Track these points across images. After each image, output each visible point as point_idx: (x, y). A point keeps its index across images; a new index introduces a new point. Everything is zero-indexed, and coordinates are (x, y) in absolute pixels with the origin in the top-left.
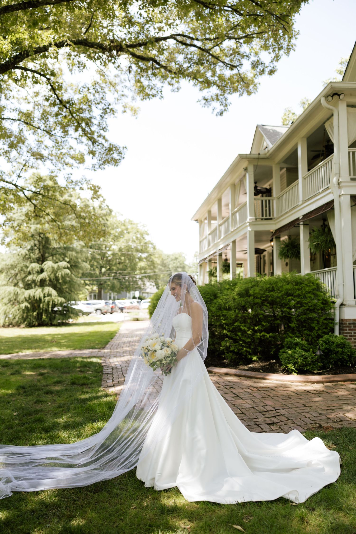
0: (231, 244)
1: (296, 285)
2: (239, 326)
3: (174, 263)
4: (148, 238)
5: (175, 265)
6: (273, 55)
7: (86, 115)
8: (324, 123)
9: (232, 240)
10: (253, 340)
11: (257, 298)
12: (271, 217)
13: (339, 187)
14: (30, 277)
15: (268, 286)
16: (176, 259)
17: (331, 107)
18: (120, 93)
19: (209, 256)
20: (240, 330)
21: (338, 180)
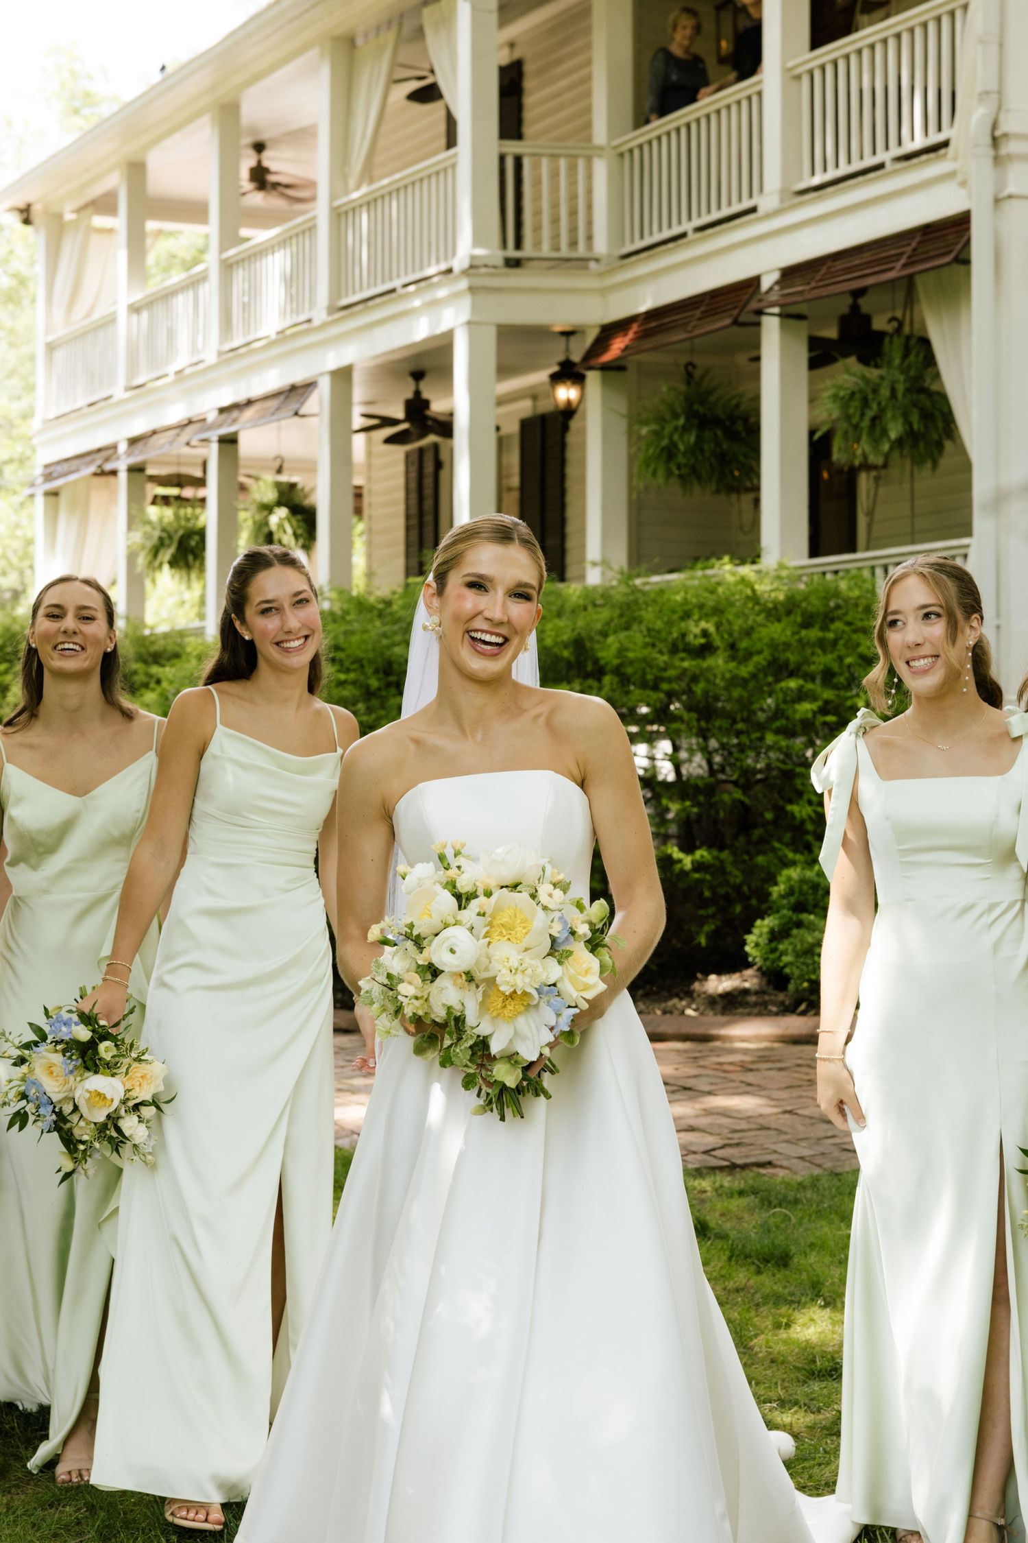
0: (325, 385)
1: (807, 624)
9: (333, 360)
12: (581, 250)
13: (997, 160)
19: (131, 442)
21: (994, 126)
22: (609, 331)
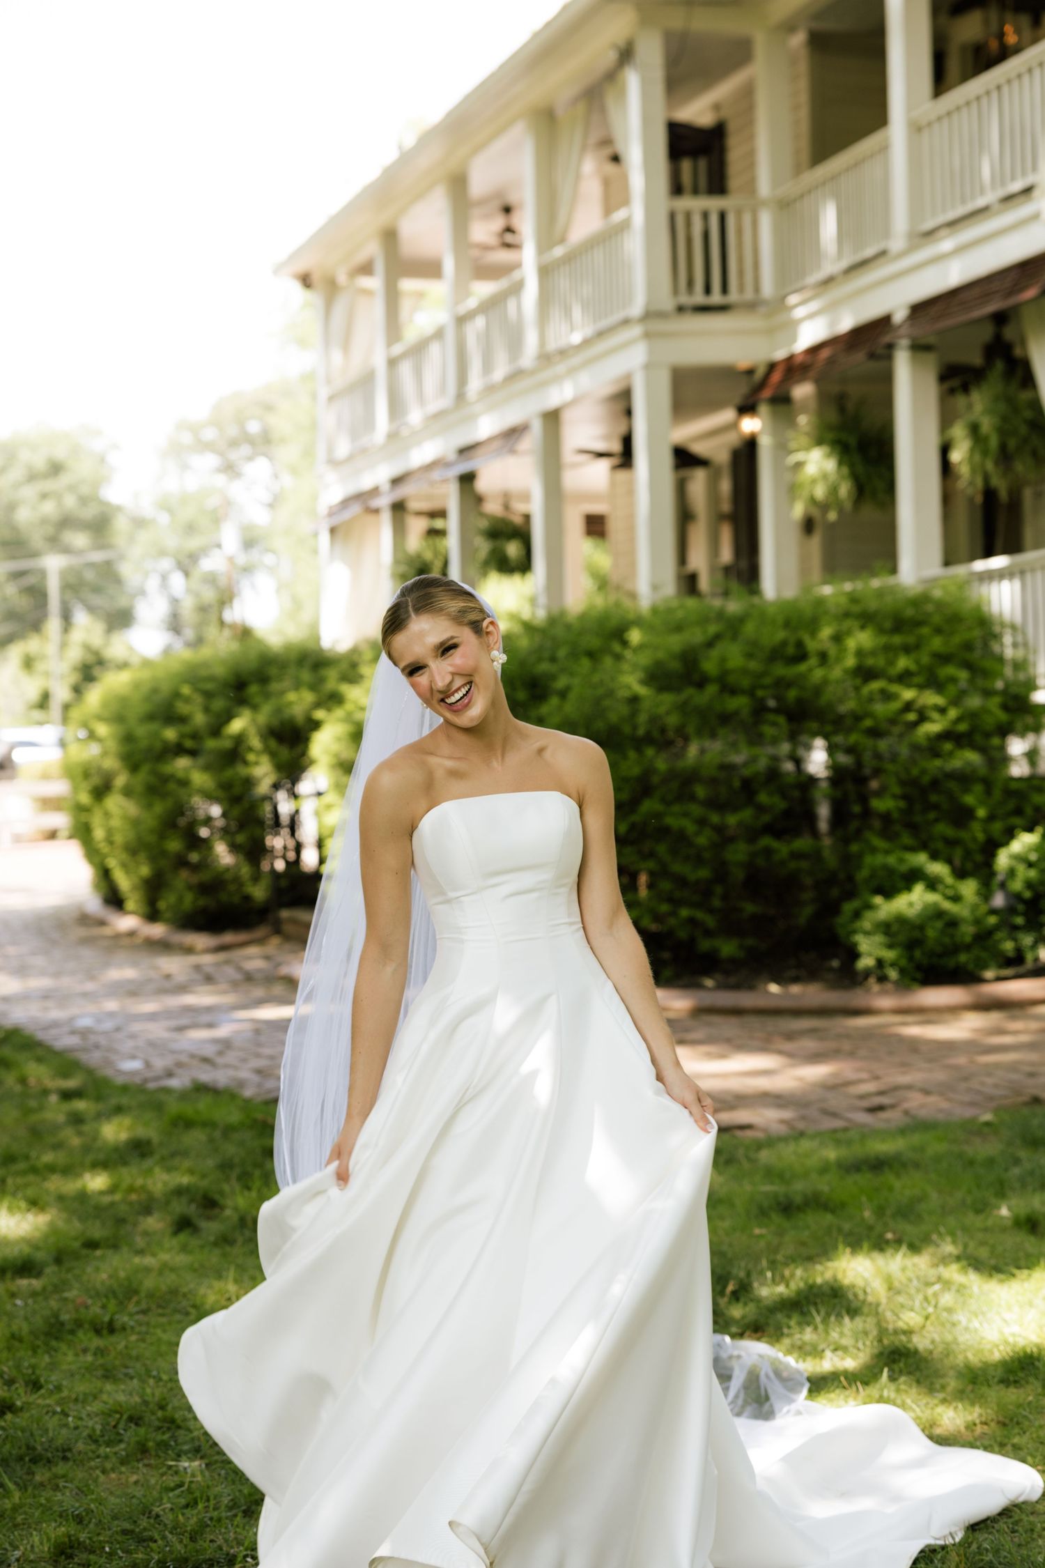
2: (658, 816)
10: (721, 874)
11: (733, 691)
12: (751, 295)
15: (781, 635)
20: (664, 832)
22: (771, 366)
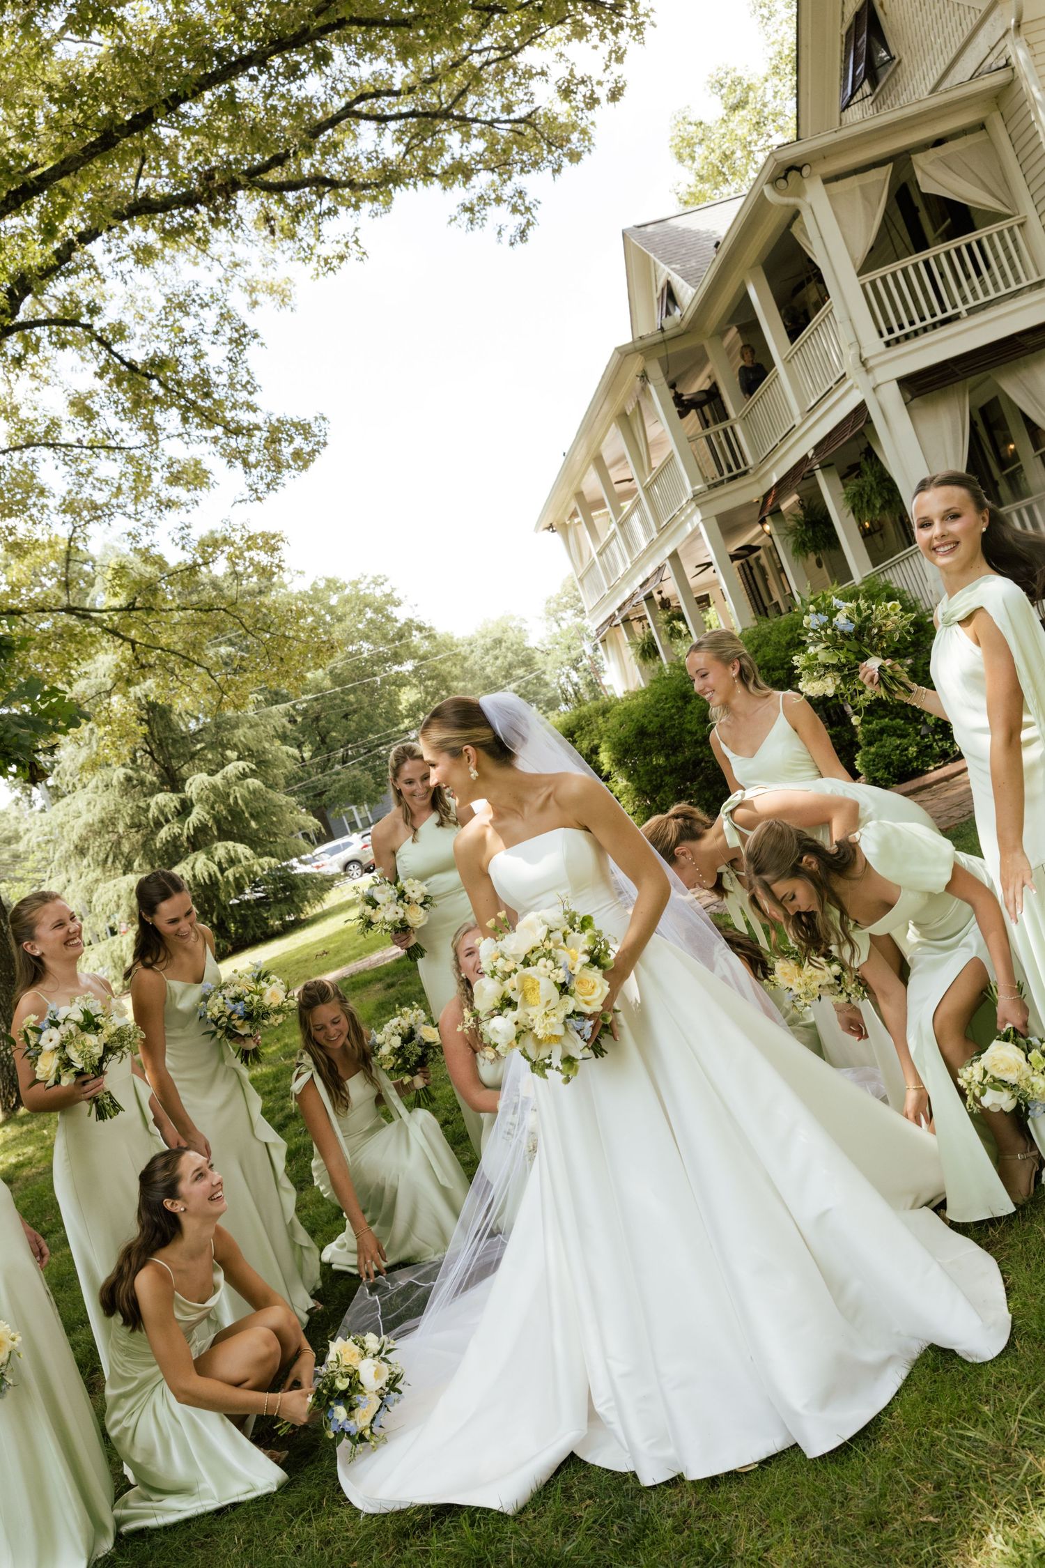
0: (668, 562)
3: (496, 658)
4: (401, 615)
5: (499, 662)
6: (605, 48)
7: (189, 371)
8: (789, 226)
9: (668, 551)
12: (743, 468)
13: (868, 371)
14: (164, 834)
16: (498, 642)
17: (791, 200)
18: (226, 260)
19: (620, 609)
21: (861, 357)
22: (766, 496)
